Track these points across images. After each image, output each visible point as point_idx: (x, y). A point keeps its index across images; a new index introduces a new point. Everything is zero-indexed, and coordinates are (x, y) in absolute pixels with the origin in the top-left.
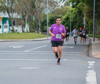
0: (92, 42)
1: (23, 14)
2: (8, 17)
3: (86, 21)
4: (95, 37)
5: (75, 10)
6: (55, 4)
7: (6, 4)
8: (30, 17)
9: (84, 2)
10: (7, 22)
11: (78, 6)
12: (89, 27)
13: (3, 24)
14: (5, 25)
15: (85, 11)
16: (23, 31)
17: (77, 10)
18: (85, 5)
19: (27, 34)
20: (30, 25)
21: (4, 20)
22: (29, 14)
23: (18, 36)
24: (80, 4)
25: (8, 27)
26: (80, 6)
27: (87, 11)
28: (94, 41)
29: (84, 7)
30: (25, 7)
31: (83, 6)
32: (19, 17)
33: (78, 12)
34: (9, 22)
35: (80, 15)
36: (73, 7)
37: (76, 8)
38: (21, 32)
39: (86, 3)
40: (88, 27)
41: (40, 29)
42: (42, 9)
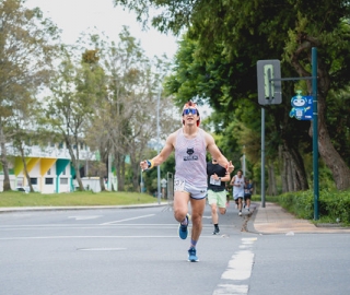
0: (260, 208)
1: (101, 149)
2: (69, 157)
3: (248, 163)
4: (265, 200)
5: (222, 140)
6: (175, 126)
7: (64, 127)
8: (118, 156)
9: (240, 120)
10: (68, 169)
11: (228, 129)
12: (255, 179)
13: (58, 174)
14: (61, 175)
15: (243, 141)
16: (103, 189)
17: (227, 140)
18: (242, 126)
19: (112, 194)
20: (118, 174)
21: (60, 164)
22: (118, 148)
23: (90, 198)
24: (232, 125)
25: (69, 181)
26: (232, 129)
27: (249, 139)
28: (264, 206)
29: (242, 133)
30: (106, 132)
31: (239, 128)
32: (93, 158)
33: (230, 144)
34: (73, 169)
35: (233, 150)
36: (218, 132)
37: (224, 134)
38: (98, 189)
39: (246, 122)
40: (251, 178)
41: (142, 184)
42: (147, 138)
